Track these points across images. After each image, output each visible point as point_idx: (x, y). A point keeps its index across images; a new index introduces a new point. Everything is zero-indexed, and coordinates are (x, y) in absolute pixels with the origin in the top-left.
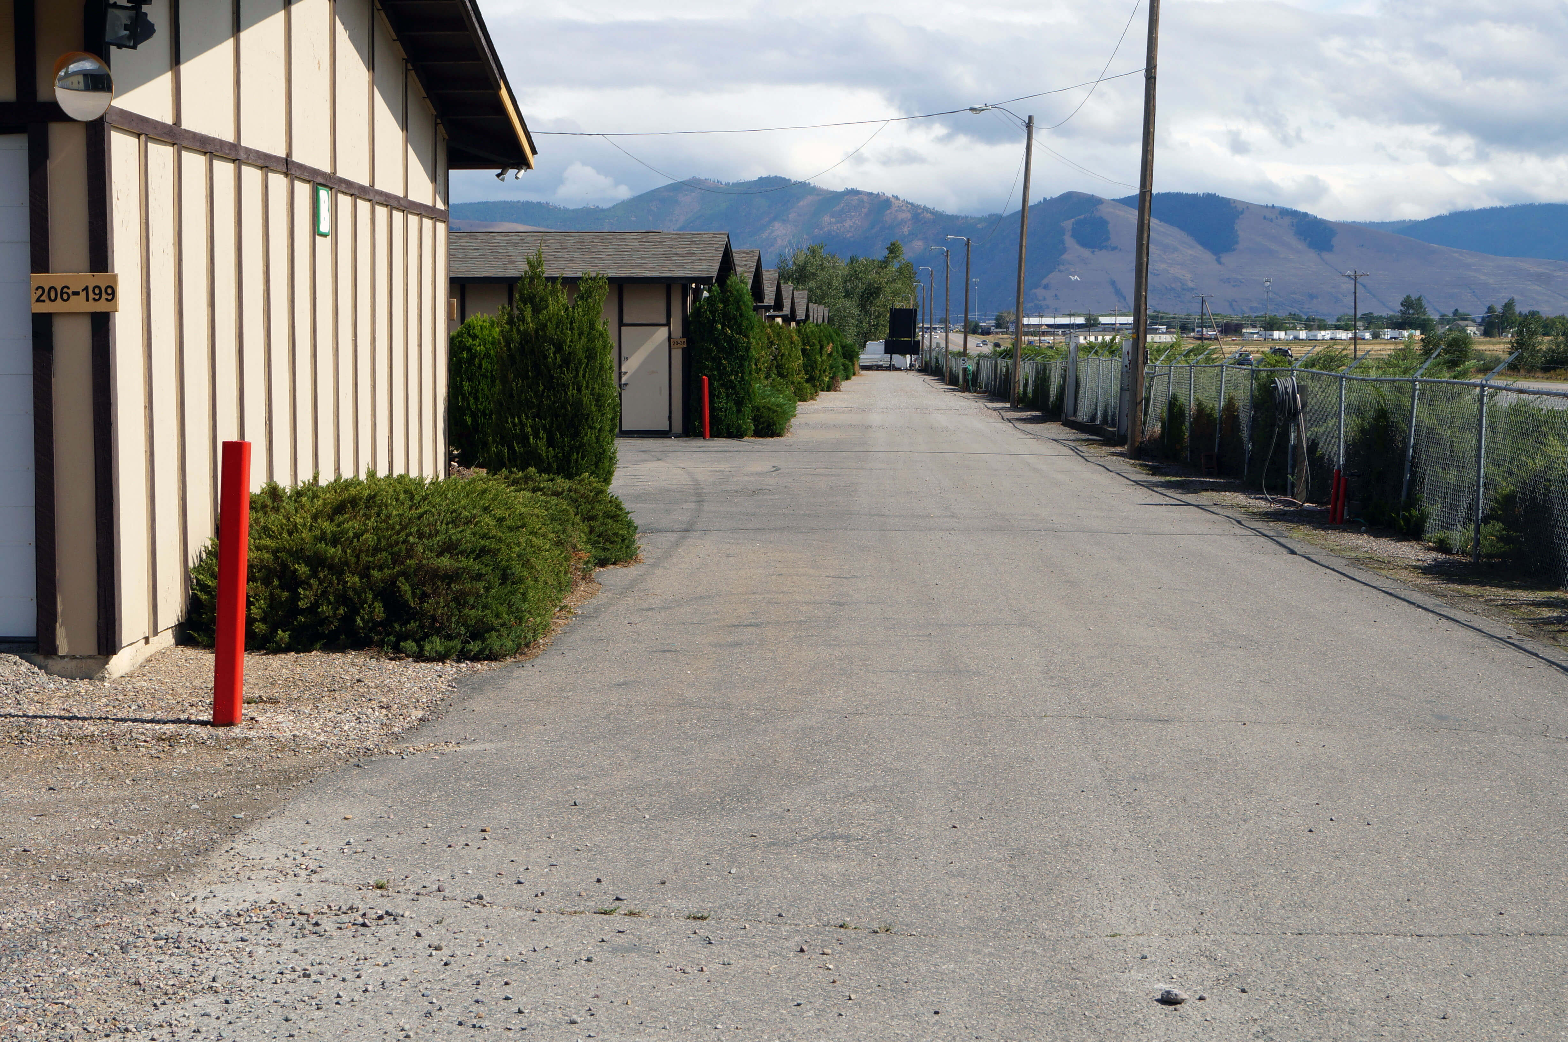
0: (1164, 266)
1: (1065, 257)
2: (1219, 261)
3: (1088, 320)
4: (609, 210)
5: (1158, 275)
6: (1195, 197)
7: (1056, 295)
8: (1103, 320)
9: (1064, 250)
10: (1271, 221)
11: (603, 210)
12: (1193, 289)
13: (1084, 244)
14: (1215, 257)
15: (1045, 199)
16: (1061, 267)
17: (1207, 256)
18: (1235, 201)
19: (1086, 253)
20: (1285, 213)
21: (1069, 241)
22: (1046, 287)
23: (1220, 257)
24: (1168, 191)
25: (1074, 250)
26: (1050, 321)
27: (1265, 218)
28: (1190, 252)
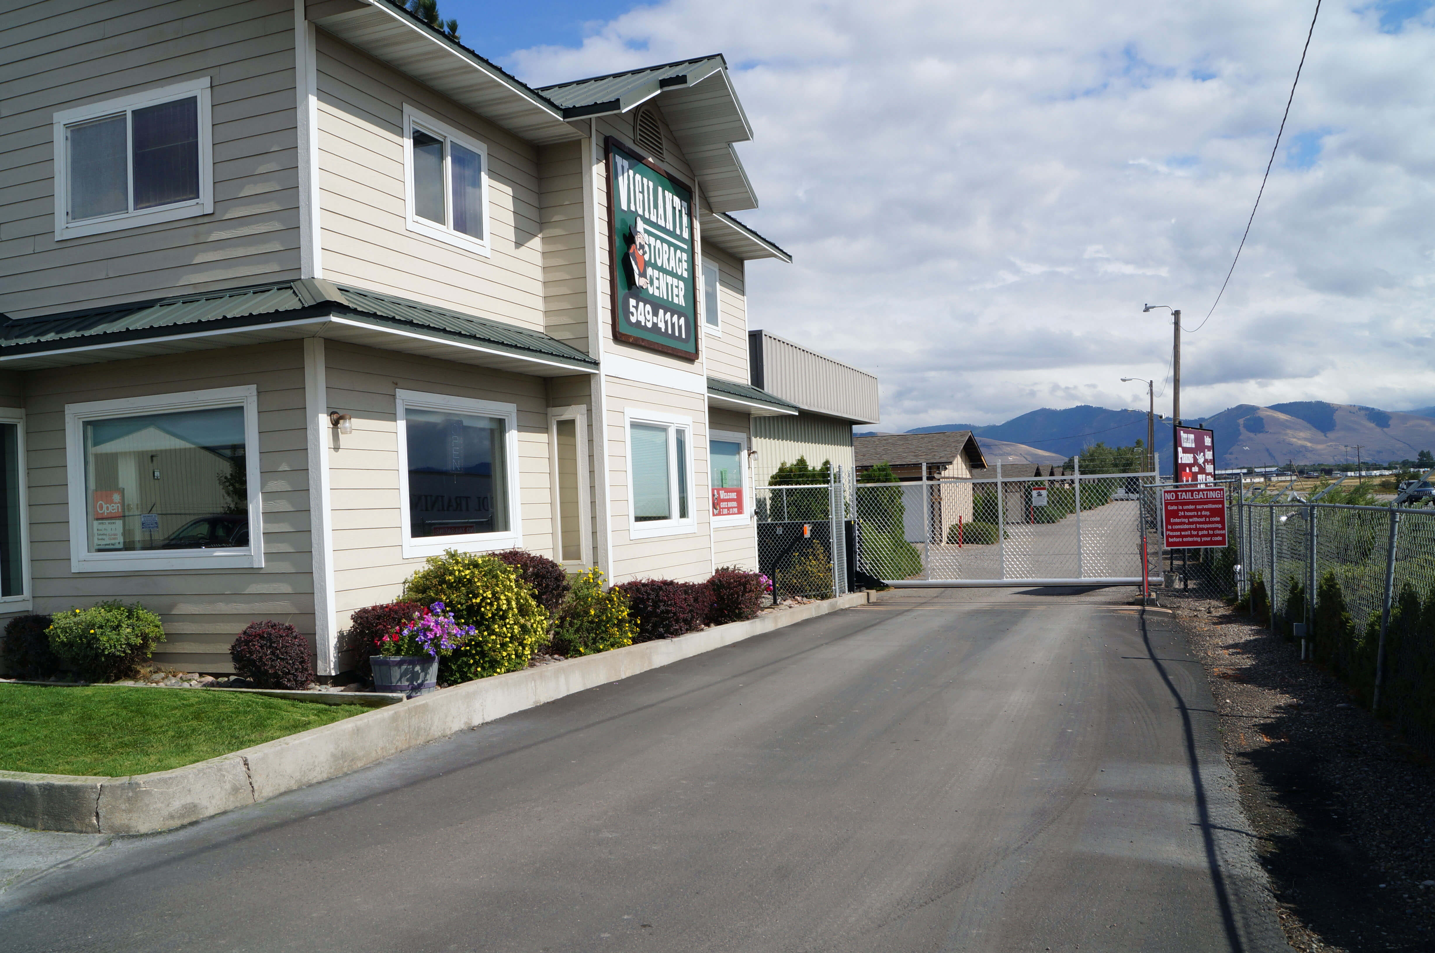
1: (1241, 437)
2: (1326, 436)
3: (1248, 471)
6: (1310, 403)
7: (1236, 458)
8: (1257, 470)
9: (1240, 434)
10: (1353, 413)
12: (1312, 451)
13: (1250, 430)
14: (1324, 434)
15: (1228, 409)
16: (1239, 443)
17: (1319, 434)
18: (1333, 404)
19: (1252, 435)
20: (1362, 409)
21: (1242, 429)
22: (1230, 454)
23: (1326, 434)
25: (1245, 434)
26: (1229, 472)
27: (1350, 412)
28: (1308, 432)
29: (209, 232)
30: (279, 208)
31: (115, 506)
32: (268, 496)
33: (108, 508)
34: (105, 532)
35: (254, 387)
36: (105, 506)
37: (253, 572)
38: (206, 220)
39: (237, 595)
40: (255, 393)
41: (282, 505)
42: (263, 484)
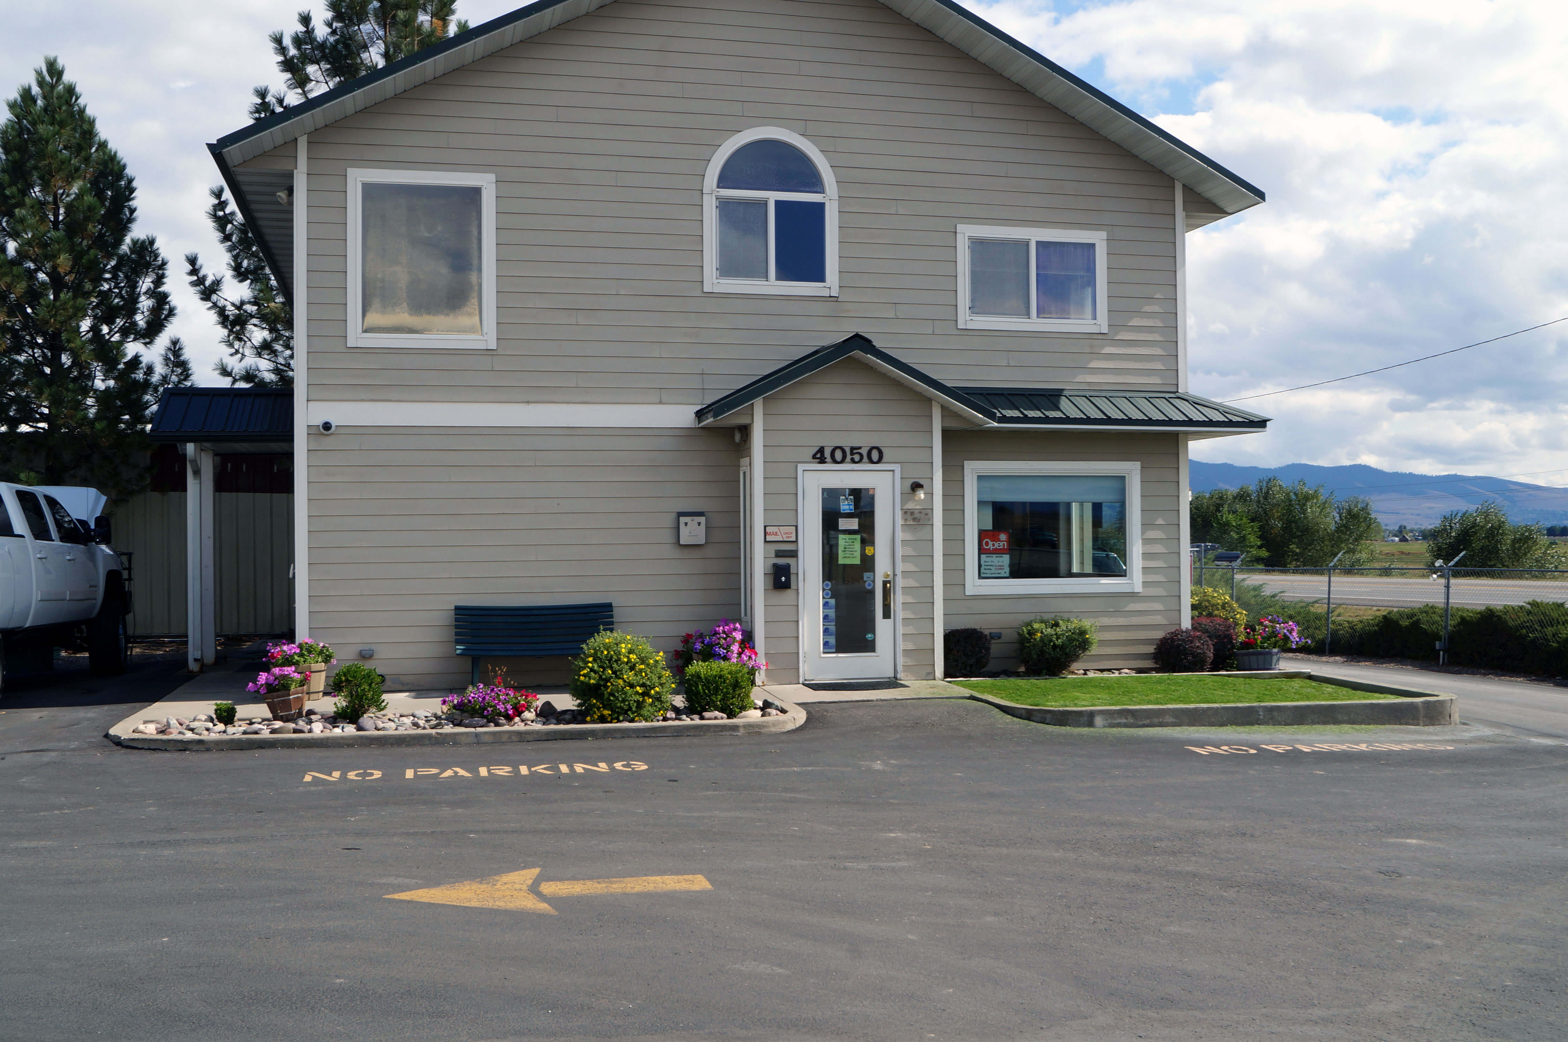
29: (1103, 347)
30: (1161, 339)
31: (1002, 544)
32: (1146, 541)
33: (993, 545)
34: (992, 564)
35: (1138, 464)
36: (991, 543)
37: (1133, 596)
38: (1100, 337)
39: (1118, 612)
40: (1139, 468)
41: (1159, 548)
42: (1143, 533)
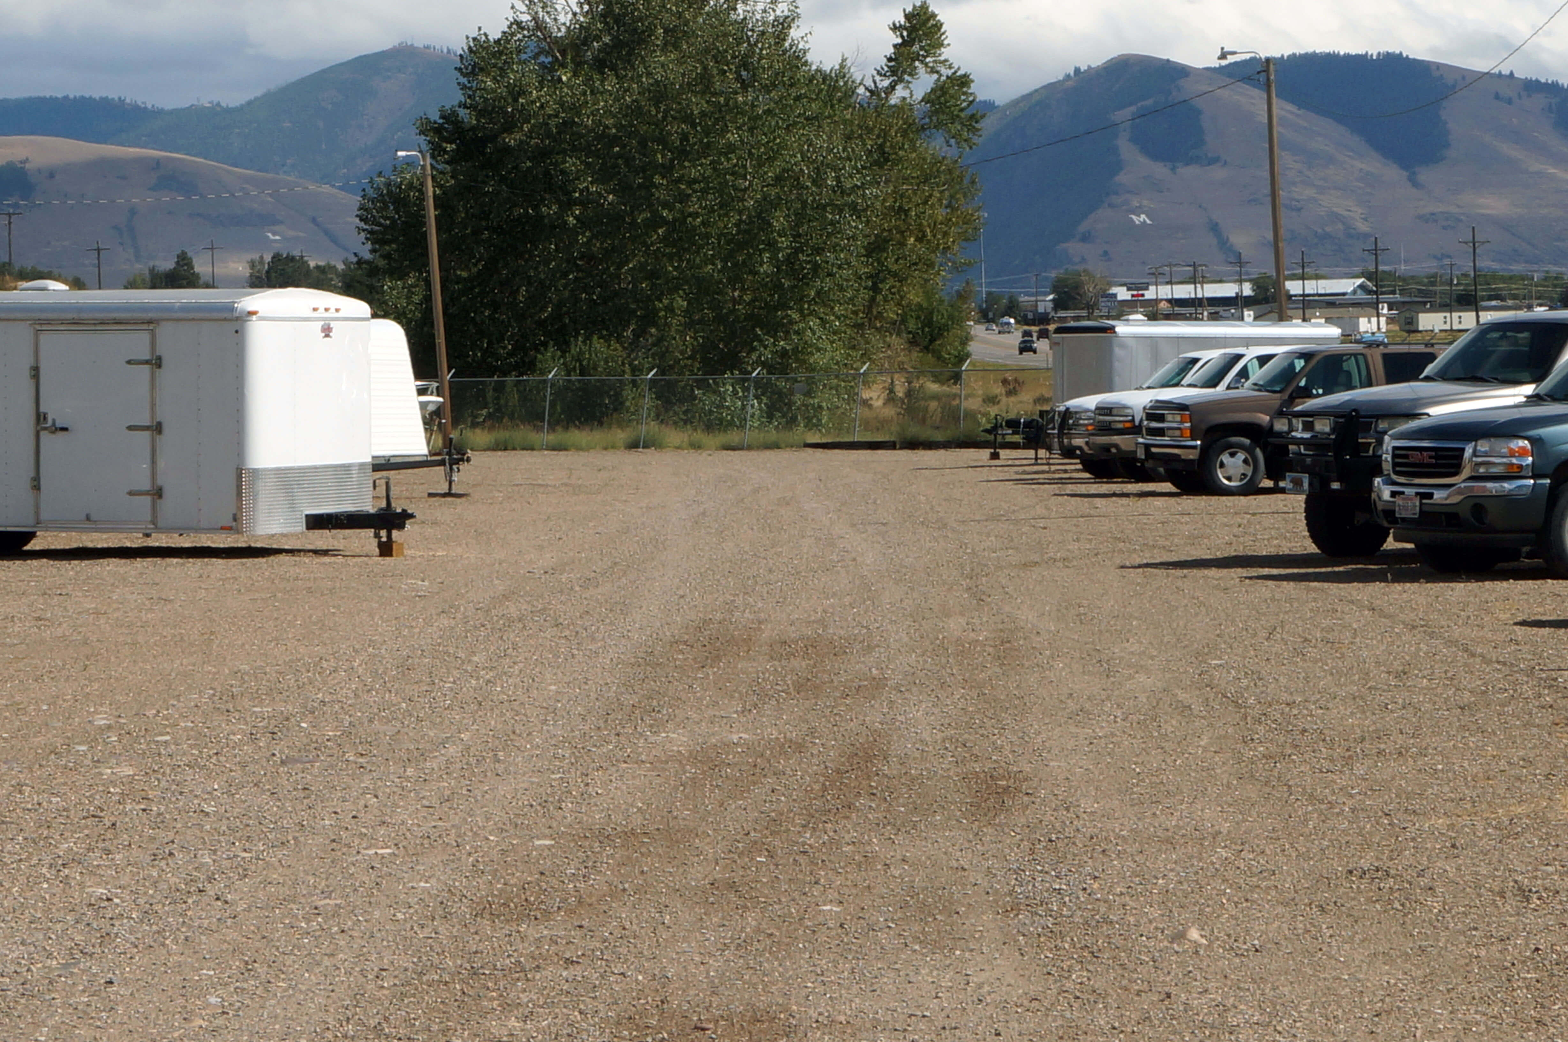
0: (1310, 192)
1: (1122, 178)
2: (1414, 182)
4: (240, 109)
5: (1299, 210)
7: (1106, 253)
9: (1118, 167)
10: (1510, 101)
11: (229, 111)
12: (1366, 236)
13: (1155, 155)
14: (1405, 174)
15: (1077, 71)
16: (1114, 200)
17: (1393, 173)
18: (1439, 66)
19: (1160, 170)
20: (1532, 87)
21: (1126, 149)
22: (1086, 238)
23: (1414, 173)
24: (1310, 50)
25: (1137, 166)
27: (1497, 97)
28: (1359, 165)
